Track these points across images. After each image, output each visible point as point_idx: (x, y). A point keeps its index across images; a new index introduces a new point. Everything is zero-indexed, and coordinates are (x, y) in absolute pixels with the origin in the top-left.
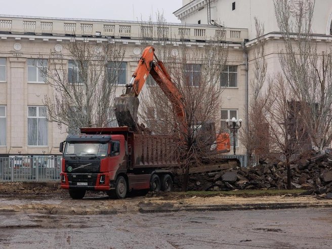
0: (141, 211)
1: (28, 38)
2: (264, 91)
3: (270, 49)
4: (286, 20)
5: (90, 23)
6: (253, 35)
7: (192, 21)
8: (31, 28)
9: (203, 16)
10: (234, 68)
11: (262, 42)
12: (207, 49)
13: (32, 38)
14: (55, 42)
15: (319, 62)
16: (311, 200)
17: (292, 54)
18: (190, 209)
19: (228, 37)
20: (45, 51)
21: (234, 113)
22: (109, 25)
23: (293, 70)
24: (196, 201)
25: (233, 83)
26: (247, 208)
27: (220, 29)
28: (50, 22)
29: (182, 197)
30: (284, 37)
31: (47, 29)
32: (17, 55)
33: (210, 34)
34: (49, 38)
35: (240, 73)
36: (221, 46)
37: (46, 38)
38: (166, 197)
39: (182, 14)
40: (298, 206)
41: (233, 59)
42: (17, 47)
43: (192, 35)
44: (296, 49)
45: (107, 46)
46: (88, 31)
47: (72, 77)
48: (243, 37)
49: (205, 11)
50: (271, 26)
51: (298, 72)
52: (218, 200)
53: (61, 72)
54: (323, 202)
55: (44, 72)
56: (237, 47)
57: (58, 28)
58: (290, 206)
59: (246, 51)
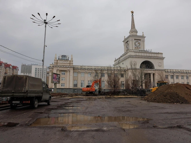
0: (105, 98)
1: (88, 69)
2: (128, 78)
3: (129, 71)
4: (132, 66)
5: (98, 67)
7: (116, 66)
8: (89, 68)
9: (118, 66)
10: (123, 74)
11: (128, 70)
12: (118, 71)
13: (89, 69)
14: (93, 70)
15: (138, 73)
16: (136, 97)
17: (133, 72)
18: (114, 98)
19: (122, 69)
20: (91, 71)
21: (123, 82)
22: (102, 67)
23: (133, 74)
24: (116, 97)
25: (123, 77)
26: (125, 98)
27: (121, 68)
28: (92, 67)
29: (113, 96)
30: (132, 69)
31: (91, 68)
32: (86, 72)
33: (119, 68)
34: (91, 69)
35: (124, 75)
36: (120, 70)
38: (110, 96)
39: (114, 65)
40: (134, 98)
41: (123, 73)
42: (86, 71)
43: (116, 69)
44: (134, 71)
45: (101, 70)
46: (98, 68)
47: (95, 76)
48: (125, 69)
49: (118, 65)
50: (129, 67)
51: (134, 75)
52: (119, 96)
54: (138, 97)
55: (90, 75)
56: (123, 70)
58: (132, 98)
59: (125, 71)
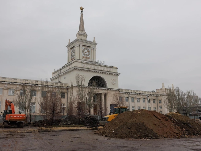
0: (39, 132)
1: (9, 84)
2: (72, 99)
3: (74, 89)
4: (78, 82)
5: (27, 80)
6: (70, 85)
7: (54, 81)
8: (10, 81)
9: (57, 80)
10: (64, 93)
11: (72, 87)
12: (58, 88)
13: (11, 83)
14: (17, 85)
15: (86, 92)
16: (86, 128)
17: (79, 90)
18: (53, 131)
19: (63, 86)
20: (14, 87)
21: (64, 105)
22: (32, 81)
23: (80, 94)
24: (55, 129)
25: (64, 97)
26: (69, 130)
27: (62, 84)
28: (16, 79)
29: (51, 127)
30: (78, 86)
31: (15, 81)
32: (6, 88)
33: (59, 85)
34: (16, 84)
35: (66, 94)
36: (61, 87)
37: (15, 84)
38: (46, 127)
39: (52, 79)
40: (82, 130)
41: (65, 91)
42: (6, 86)
43: (54, 85)
44: (80, 89)
45: (32, 86)
46: (27, 82)
47: (21, 94)
48: (67, 85)
49: (58, 79)
50: (75, 83)
52: (61, 128)
53: (18, 93)
54: (89, 128)
55: (13, 92)
56: (65, 88)
57: (19, 81)
58: (80, 130)
59: (68, 89)
